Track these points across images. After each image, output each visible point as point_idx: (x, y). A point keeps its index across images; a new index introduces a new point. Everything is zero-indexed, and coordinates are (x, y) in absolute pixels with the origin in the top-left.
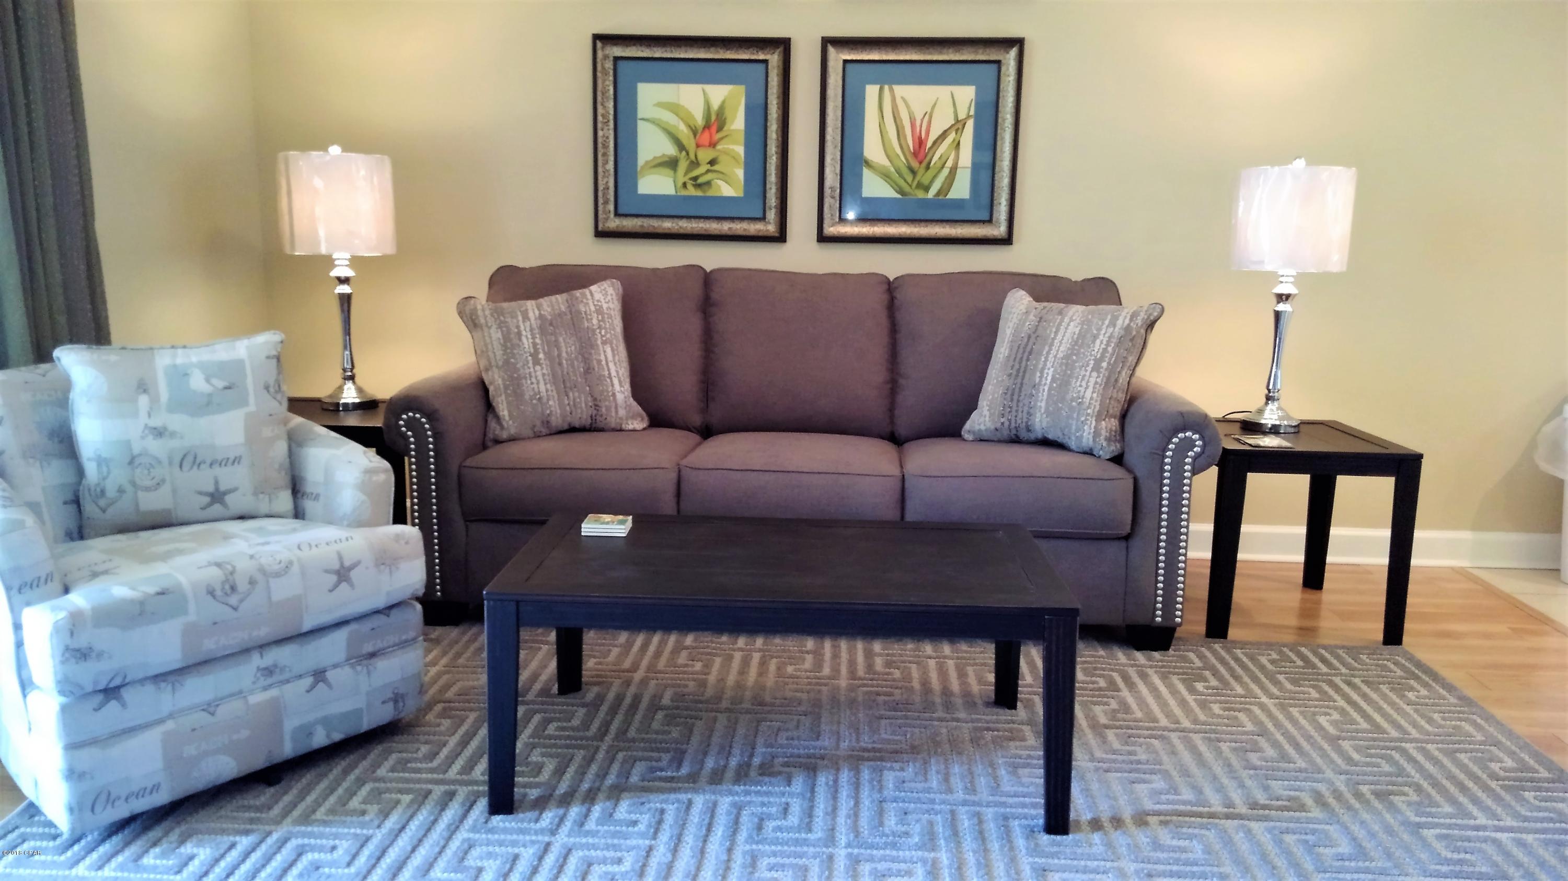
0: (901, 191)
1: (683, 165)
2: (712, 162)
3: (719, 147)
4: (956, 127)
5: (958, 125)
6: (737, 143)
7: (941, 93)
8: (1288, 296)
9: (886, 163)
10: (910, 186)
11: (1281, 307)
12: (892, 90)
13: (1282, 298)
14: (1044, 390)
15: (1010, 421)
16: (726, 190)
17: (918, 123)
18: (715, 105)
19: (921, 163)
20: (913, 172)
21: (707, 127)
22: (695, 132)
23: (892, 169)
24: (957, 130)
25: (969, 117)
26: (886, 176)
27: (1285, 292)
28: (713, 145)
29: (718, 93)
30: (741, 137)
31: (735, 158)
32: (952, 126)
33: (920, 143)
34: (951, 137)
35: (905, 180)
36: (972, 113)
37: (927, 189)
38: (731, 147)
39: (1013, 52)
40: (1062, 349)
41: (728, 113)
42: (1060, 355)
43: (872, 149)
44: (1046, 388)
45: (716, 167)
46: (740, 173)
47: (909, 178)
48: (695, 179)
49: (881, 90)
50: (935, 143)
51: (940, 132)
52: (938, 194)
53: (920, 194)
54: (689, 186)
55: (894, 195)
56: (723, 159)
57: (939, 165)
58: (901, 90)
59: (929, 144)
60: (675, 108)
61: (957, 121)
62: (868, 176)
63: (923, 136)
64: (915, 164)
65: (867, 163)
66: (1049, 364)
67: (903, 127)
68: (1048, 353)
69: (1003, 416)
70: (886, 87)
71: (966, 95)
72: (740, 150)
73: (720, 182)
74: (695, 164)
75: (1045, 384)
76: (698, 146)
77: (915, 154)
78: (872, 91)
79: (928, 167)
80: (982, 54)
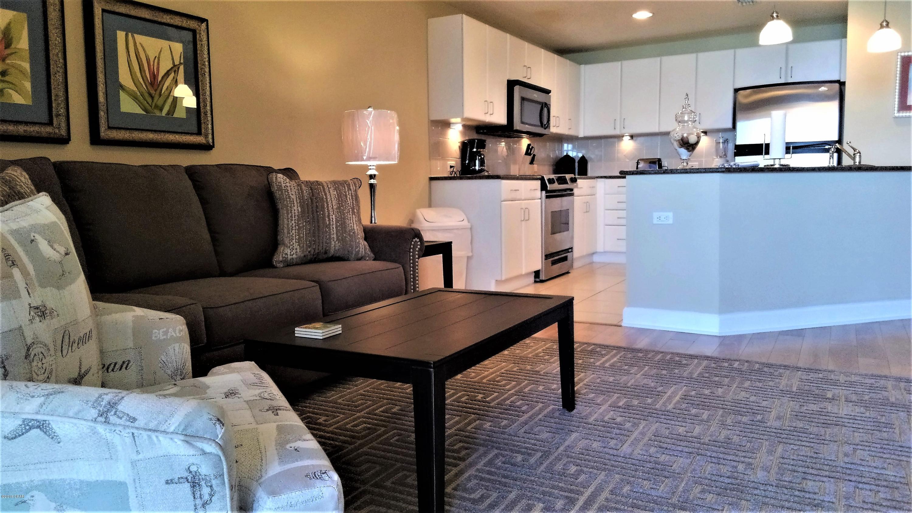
0: (145, 110)
2: (4, 74)
3: (8, 61)
4: (174, 69)
5: (175, 69)
6: (22, 59)
7: (164, 44)
8: (375, 175)
9: (135, 89)
10: (151, 107)
11: (372, 181)
12: (133, 37)
13: (372, 177)
14: (333, 228)
15: (315, 249)
16: (17, 99)
17: (152, 63)
19: (156, 90)
20: (151, 96)
23: (139, 94)
24: (175, 72)
25: (181, 64)
26: (135, 98)
27: (372, 173)
28: (3, 59)
30: (27, 55)
31: (23, 72)
32: (172, 68)
33: (154, 76)
34: (172, 75)
35: (148, 103)
36: (182, 61)
37: (161, 110)
38: (19, 62)
39: (204, 25)
41: (14, 33)
43: (125, 78)
44: (334, 226)
45: (7, 78)
46: (28, 85)
47: (150, 100)
49: (127, 35)
50: (163, 78)
51: (165, 71)
52: (168, 114)
53: (158, 113)
55: (141, 112)
56: (12, 71)
57: (167, 93)
58: (140, 39)
59: (160, 79)
61: (174, 65)
62: (123, 96)
63: (155, 72)
64: (152, 91)
65: (122, 87)
66: (331, 213)
67: (143, 64)
68: (328, 207)
69: (310, 247)
70: (130, 34)
71: (178, 48)
72: (27, 66)
73: (11, 91)
75: (333, 224)
77: (152, 84)
78: (121, 36)
79: (160, 95)
80: (185, 23)
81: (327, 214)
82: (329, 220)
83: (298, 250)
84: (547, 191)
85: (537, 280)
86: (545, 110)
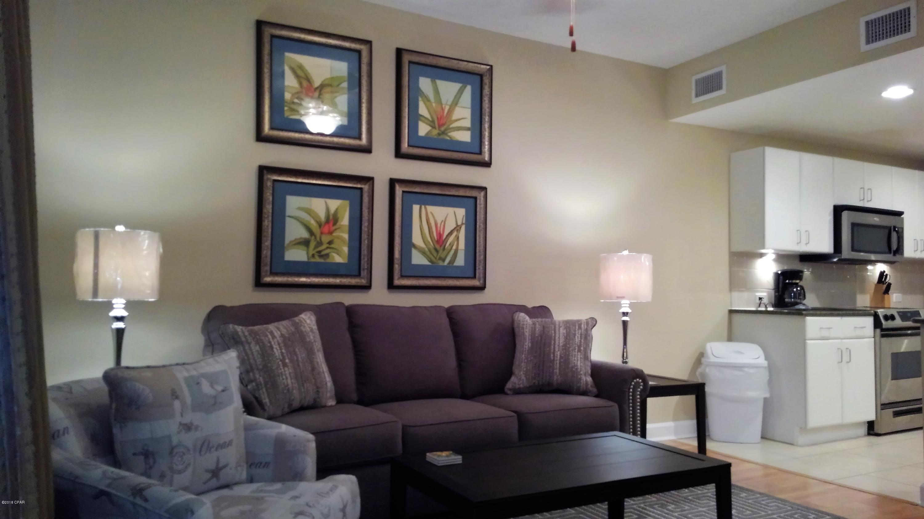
0: (431, 261)
1: (313, 244)
2: (330, 243)
3: (334, 234)
4: (456, 229)
5: (457, 228)
6: (343, 232)
7: (450, 211)
9: (424, 246)
10: (436, 258)
11: (625, 318)
12: (425, 208)
13: (625, 314)
14: (557, 363)
15: (538, 381)
16: (338, 259)
17: (439, 225)
18: (332, 210)
19: (441, 246)
20: (437, 251)
21: (328, 221)
22: (320, 225)
23: (427, 250)
24: (457, 230)
25: (462, 224)
26: (423, 253)
27: (625, 311)
28: (331, 233)
29: (334, 204)
30: (347, 229)
31: (343, 241)
32: (455, 228)
33: (440, 235)
34: (455, 234)
35: (434, 256)
36: (464, 222)
37: (444, 260)
38: (341, 234)
39: (482, 194)
40: (561, 341)
41: (339, 215)
42: (561, 345)
43: (417, 239)
44: (558, 362)
45: (332, 246)
46: (346, 249)
47: (435, 254)
48: (320, 252)
49: (420, 208)
50: (447, 236)
51: (449, 231)
52: (449, 263)
53: (441, 263)
54: (316, 257)
55: (428, 263)
56: (336, 241)
57: (449, 248)
58: (430, 208)
59: (444, 237)
60: (308, 211)
61: (457, 226)
62: (414, 252)
63: (441, 232)
64: (438, 247)
65: (414, 246)
66: (557, 350)
67: (432, 228)
68: (555, 344)
69: (535, 379)
70: (423, 207)
71: (461, 212)
72: (346, 236)
73: (334, 255)
74: (320, 243)
75: (557, 360)
76: (322, 233)
77: (438, 242)
78: (416, 208)
79: (444, 249)
80: (469, 193)
81: (552, 351)
82: (554, 356)
83: (525, 381)
84: (882, 330)
85: (872, 432)
86: (894, 236)
